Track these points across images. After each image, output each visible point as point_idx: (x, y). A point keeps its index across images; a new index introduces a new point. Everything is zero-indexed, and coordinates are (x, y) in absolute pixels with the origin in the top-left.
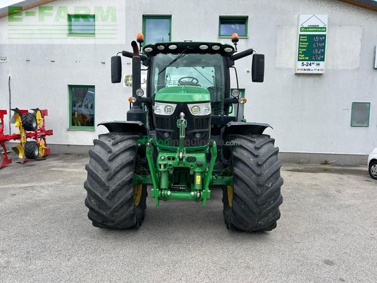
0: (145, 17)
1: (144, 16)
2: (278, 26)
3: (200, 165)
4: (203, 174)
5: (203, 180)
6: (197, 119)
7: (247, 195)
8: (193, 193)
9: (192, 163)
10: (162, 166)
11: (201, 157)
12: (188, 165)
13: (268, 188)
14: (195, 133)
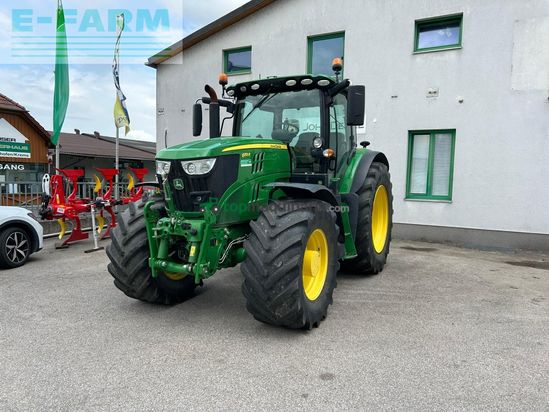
0: (311, 39)
1: (309, 38)
2: (517, 21)
3: (195, 234)
4: (199, 244)
5: (198, 251)
6: (193, 179)
7: (254, 275)
8: (185, 266)
9: (186, 231)
10: (156, 233)
11: (196, 225)
12: (183, 233)
13: (276, 269)
14: (195, 196)
